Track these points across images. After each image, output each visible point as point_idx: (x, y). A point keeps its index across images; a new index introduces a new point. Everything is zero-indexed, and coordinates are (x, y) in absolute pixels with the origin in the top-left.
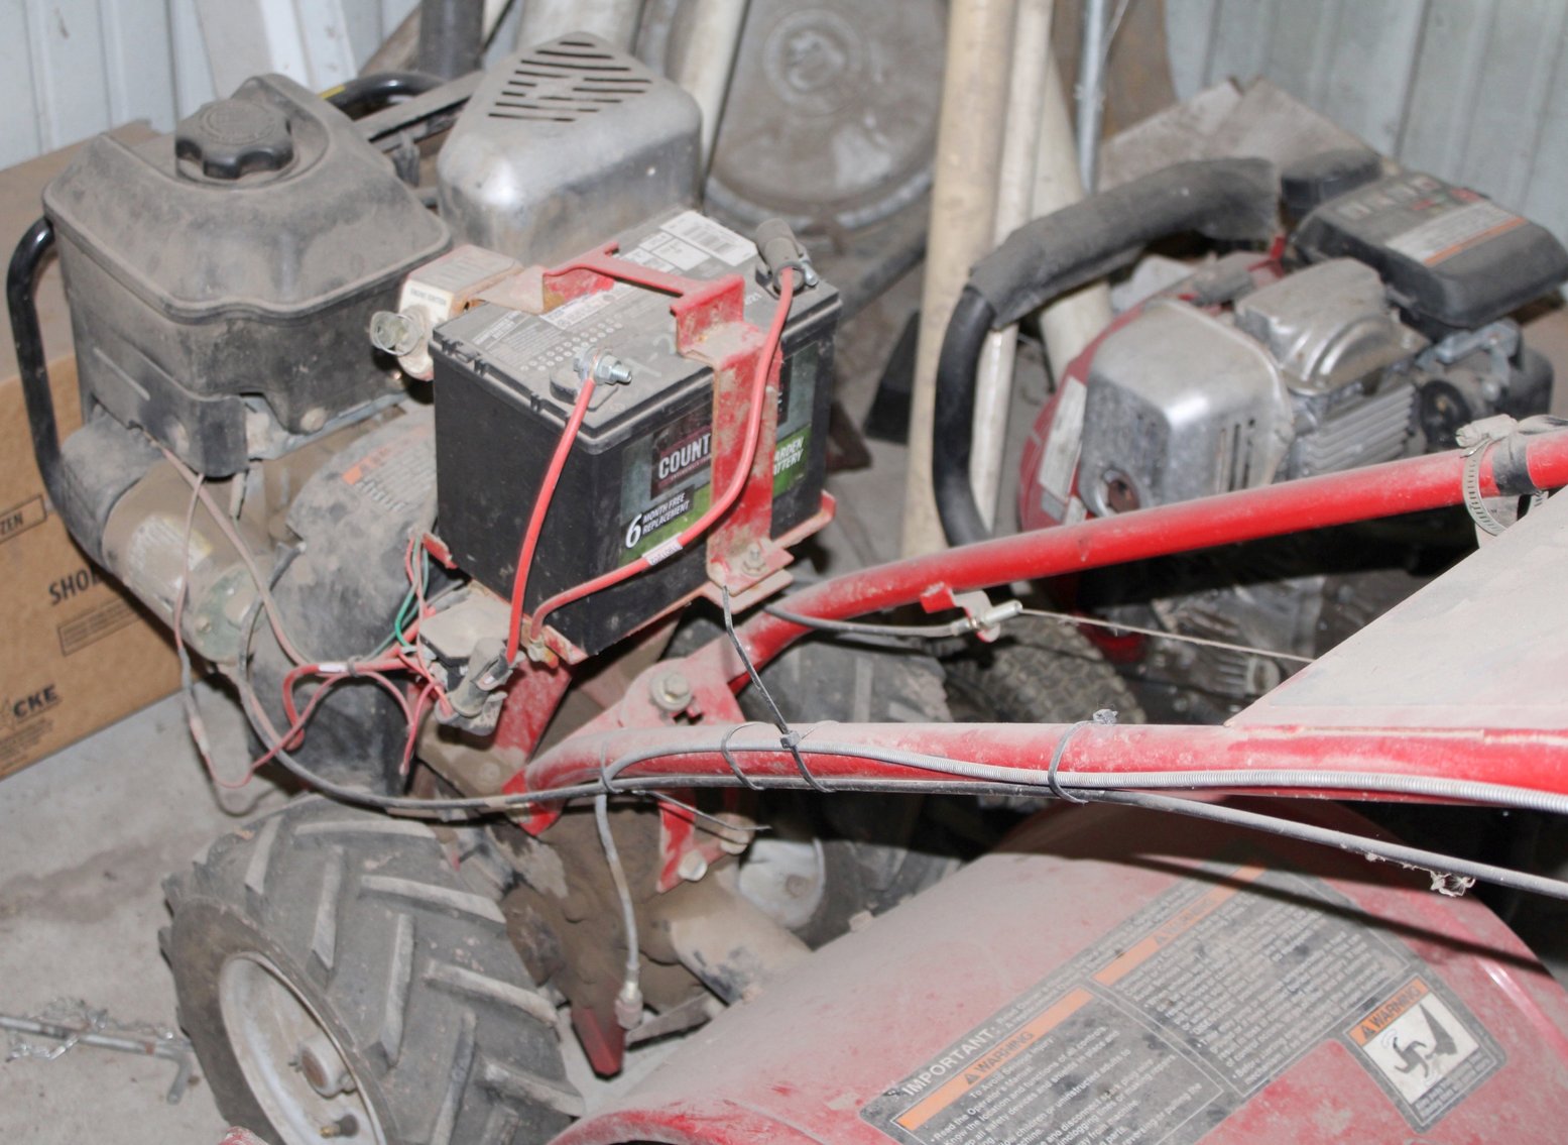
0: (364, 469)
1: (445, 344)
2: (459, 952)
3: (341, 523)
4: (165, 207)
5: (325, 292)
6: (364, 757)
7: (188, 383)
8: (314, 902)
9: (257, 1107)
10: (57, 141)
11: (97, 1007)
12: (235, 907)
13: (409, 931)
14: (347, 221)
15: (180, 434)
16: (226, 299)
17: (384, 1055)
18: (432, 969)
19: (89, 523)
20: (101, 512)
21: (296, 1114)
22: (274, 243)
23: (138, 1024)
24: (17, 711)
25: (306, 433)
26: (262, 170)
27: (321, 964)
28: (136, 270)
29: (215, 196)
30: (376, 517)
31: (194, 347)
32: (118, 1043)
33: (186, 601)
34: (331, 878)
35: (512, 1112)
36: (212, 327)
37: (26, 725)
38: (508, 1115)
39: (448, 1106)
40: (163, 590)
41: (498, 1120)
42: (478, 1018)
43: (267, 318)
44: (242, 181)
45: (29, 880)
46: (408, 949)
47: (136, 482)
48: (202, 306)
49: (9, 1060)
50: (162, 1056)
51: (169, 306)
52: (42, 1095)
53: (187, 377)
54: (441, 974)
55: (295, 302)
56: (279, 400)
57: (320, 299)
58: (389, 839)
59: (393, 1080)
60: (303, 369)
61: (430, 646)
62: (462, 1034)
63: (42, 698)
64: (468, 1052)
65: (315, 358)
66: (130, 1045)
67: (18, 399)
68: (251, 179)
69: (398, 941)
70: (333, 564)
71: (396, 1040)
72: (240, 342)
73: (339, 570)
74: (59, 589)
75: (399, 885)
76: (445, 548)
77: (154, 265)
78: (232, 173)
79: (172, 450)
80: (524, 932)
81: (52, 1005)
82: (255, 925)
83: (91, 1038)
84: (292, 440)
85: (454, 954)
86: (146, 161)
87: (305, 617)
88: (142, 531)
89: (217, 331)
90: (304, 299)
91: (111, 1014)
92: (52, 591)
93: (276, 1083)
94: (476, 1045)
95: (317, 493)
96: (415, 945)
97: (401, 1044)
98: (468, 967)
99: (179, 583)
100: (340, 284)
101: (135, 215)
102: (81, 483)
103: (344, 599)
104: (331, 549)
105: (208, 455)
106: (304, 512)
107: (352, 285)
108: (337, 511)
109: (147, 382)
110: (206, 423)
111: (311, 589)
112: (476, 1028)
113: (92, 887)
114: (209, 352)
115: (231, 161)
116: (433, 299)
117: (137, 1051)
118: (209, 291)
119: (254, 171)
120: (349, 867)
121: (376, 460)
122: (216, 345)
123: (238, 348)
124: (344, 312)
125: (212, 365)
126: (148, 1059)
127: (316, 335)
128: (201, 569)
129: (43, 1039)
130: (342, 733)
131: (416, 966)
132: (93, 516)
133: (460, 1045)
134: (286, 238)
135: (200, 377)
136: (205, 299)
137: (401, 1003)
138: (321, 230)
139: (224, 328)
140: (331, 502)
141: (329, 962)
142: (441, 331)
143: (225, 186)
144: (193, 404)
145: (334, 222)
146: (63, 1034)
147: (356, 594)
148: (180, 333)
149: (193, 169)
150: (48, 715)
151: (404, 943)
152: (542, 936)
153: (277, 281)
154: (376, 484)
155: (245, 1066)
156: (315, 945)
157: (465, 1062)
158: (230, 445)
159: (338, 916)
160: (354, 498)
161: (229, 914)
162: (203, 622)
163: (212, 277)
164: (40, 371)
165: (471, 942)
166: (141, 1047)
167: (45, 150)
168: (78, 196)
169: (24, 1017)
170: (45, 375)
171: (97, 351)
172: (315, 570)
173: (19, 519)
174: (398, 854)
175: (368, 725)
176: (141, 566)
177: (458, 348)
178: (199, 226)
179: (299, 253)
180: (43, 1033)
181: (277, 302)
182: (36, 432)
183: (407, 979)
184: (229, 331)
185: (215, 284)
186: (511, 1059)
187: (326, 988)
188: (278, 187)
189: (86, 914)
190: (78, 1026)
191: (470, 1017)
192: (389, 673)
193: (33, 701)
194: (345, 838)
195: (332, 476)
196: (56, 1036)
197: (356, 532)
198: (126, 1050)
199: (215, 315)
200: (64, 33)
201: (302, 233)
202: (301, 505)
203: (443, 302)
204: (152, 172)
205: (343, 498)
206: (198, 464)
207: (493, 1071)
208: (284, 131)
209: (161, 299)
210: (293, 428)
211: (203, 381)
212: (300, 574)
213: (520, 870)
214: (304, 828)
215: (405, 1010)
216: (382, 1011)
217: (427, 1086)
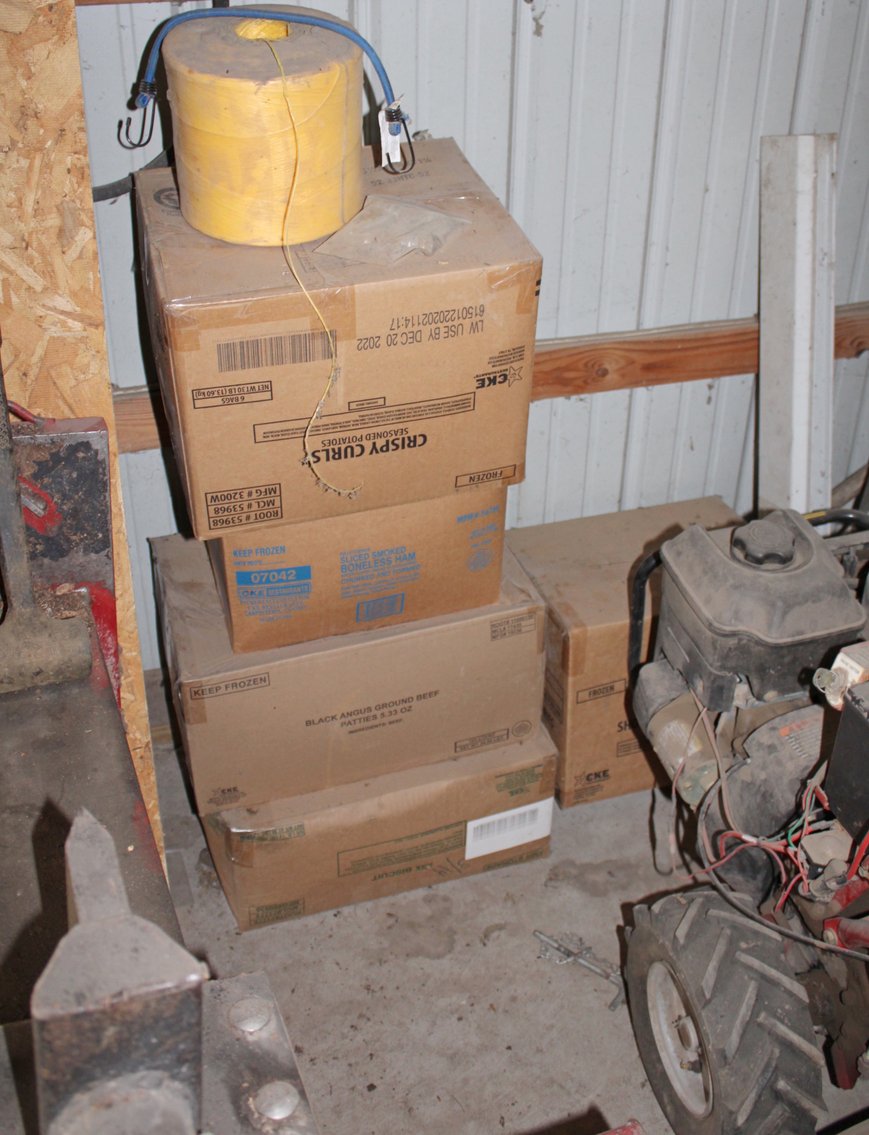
0: (791, 730)
1: (854, 699)
2: (779, 1011)
3: (772, 756)
4: (721, 573)
5: (793, 636)
6: (754, 878)
7: (711, 663)
8: (709, 958)
9: (652, 1036)
10: (676, 498)
11: (587, 944)
12: (667, 943)
13: (755, 992)
14: (814, 602)
15: (699, 685)
16: (741, 627)
17: (725, 1058)
18: (762, 1018)
19: (644, 713)
20: (651, 710)
21: (671, 1049)
22: (773, 605)
23: (604, 960)
24: (588, 778)
25: (764, 701)
26: (775, 562)
27: (704, 995)
28: (698, 600)
29: (748, 573)
30: (792, 758)
31: (718, 647)
32: (593, 967)
33: (682, 771)
34: (721, 947)
35: (787, 1108)
36: (729, 639)
37: (590, 785)
38: (785, 1111)
39: (753, 1096)
40: (673, 762)
41: (778, 1112)
42: (781, 1052)
43: (759, 642)
44: (764, 566)
45: (572, 863)
46: (752, 1002)
47: (674, 699)
48: (728, 629)
49: (539, 957)
50: (613, 983)
51: (711, 625)
52: (549, 982)
53: (711, 661)
54: (767, 1022)
55: (776, 638)
56: (755, 682)
57: (789, 640)
58: (756, 933)
59: (726, 1071)
60: (772, 672)
61: (805, 852)
62: (770, 1059)
63: (601, 774)
64: (771, 1069)
65: (779, 667)
66: (598, 971)
67: (626, 632)
68: (768, 566)
69: (748, 996)
70: (763, 776)
71: (733, 1052)
72: (743, 650)
73: (766, 780)
74: (623, 725)
75: (756, 963)
76: (826, 798)
77: (708, 601)
78: (759, 561)
79: (694, 691)
80: (817, 997)
81: (566, 934)
82: (674, 958)
83: (581, 961)
84: (757, 703)
85: (777, 1011)
86: (717, 545)
87: (741, 797)
88: (669, 727)
89: (732, 642)
90: (782, 637)
91: (593, 950)
92: (619, 726)
93: (665, 1028)
94: (776, 1068)
95: (763, 736)
96: (757, 1000)
97: (736, 1053)
98: (782, 1022)
99: (681, 761)
100: (802, 633)
101: (705, 572)
102: (645, 692)
103: (764, 796)
104: (764, 767)
105: (712, 699)
106: (754, 743)
107: (808, 636)
108: (772, 748)
109: (690, 654)
110: (715, 685)
111: (749, 784)
112: (779, 1057)
113: (600, 877)
114: (725, 651)
115: (760, 555)
116: (852, 668)
117: (601, 975)
118: (733, 621)
119: (771, 562)
120: (732, 944)
121: (799, 726)
122: (730, 649)
123: (741, 652)
124: (801, 648)
125: (725, 657)
126: (605, 981)
127: (783, 657)
128: (694, 757)
129: (557, 952)
130: (745, 862)
131: (755, 1013)
132: (647, 710)
133: (768, 1065)
134: (780, 604)
135: (718, 661)
136: (731, 625)
137: (741, 1032)
138: (799, 604)
139: (736, 641)
140: (770, 743)
141: (708, 996)
142: (853, 690)
143: (754, 568)
144: (711, 673)
145: (807, 601)
146: (569, 954)
147: (771, 796)
148: (712, 638)
149: (739, 554)
150: (602, 783)
151: (750, 998)
152: (826, 1002)
153: (770, 625)
154: (796, 739)
155: (652, 1014)
156: (703, 984)
157: (768, 1075)
158: (724, 698)
159: (719, 970)
160: (782, 744)
161: (663, 945)
162: (688, 784)
163: (737, 615)
164: (640, 622)
165: (787, 1007)
166: (603, 973)
167: (670, 501)
168: (679, 554)
169: (551, 937)
170: (642, 624)
171: (669, 629)
172: (752, 775)
173: (612, 688)
174: (759, 943)
175: (760, 863)
176: (664, 745)
177: (861, 703)
178: (736, 587)
179: (785, 614)
180: (558, 949)
181: (767, 636)
182: (630, 650)
183: (748, 1019)
184: (739, 643)
185: (736, 619)
186: (794, 1079)
187: (703, 1008)
188: (781, 575)
189: (595, 891)
190: (576, 951)
191: (777, 1052)
192: (778, 853)
193: (597, 775)
194: (734, 927)
195: (773, 729)
196: (564, 953)
197: (779, 763)
198: (596, 973)
199: (733, 634)
200: (692, 448)
201: (790, 603)
202: (753, 739)
203: (858, 672)
204: (719, 552)
205: (776, 742)
206: (706, 702)
207: (782, 1084)
208: (791, 545)
209: (708, 620)
210: (759, 698)
211: (719, 664)
212: (744, 774)
213: (822, 961)
214: (713, 912)
215: (742, 1037)
216: (730, 1033)
217: (744, 1080)
